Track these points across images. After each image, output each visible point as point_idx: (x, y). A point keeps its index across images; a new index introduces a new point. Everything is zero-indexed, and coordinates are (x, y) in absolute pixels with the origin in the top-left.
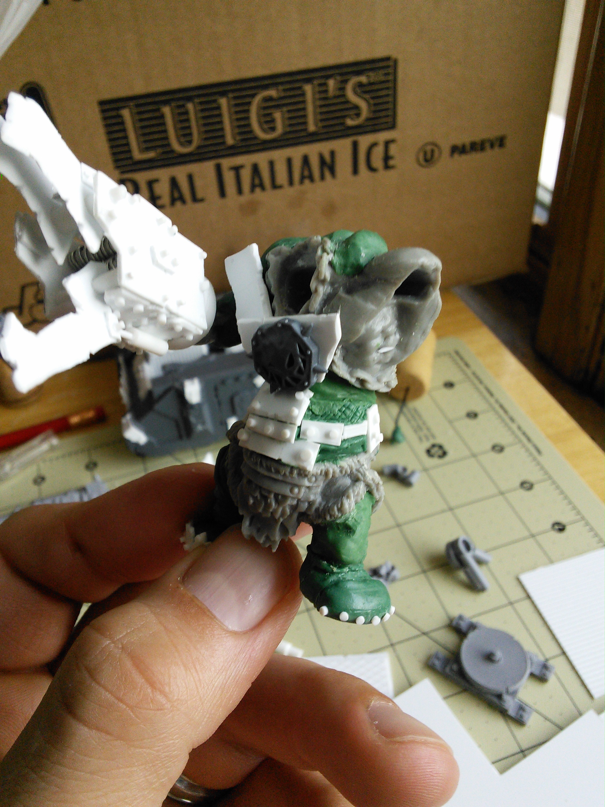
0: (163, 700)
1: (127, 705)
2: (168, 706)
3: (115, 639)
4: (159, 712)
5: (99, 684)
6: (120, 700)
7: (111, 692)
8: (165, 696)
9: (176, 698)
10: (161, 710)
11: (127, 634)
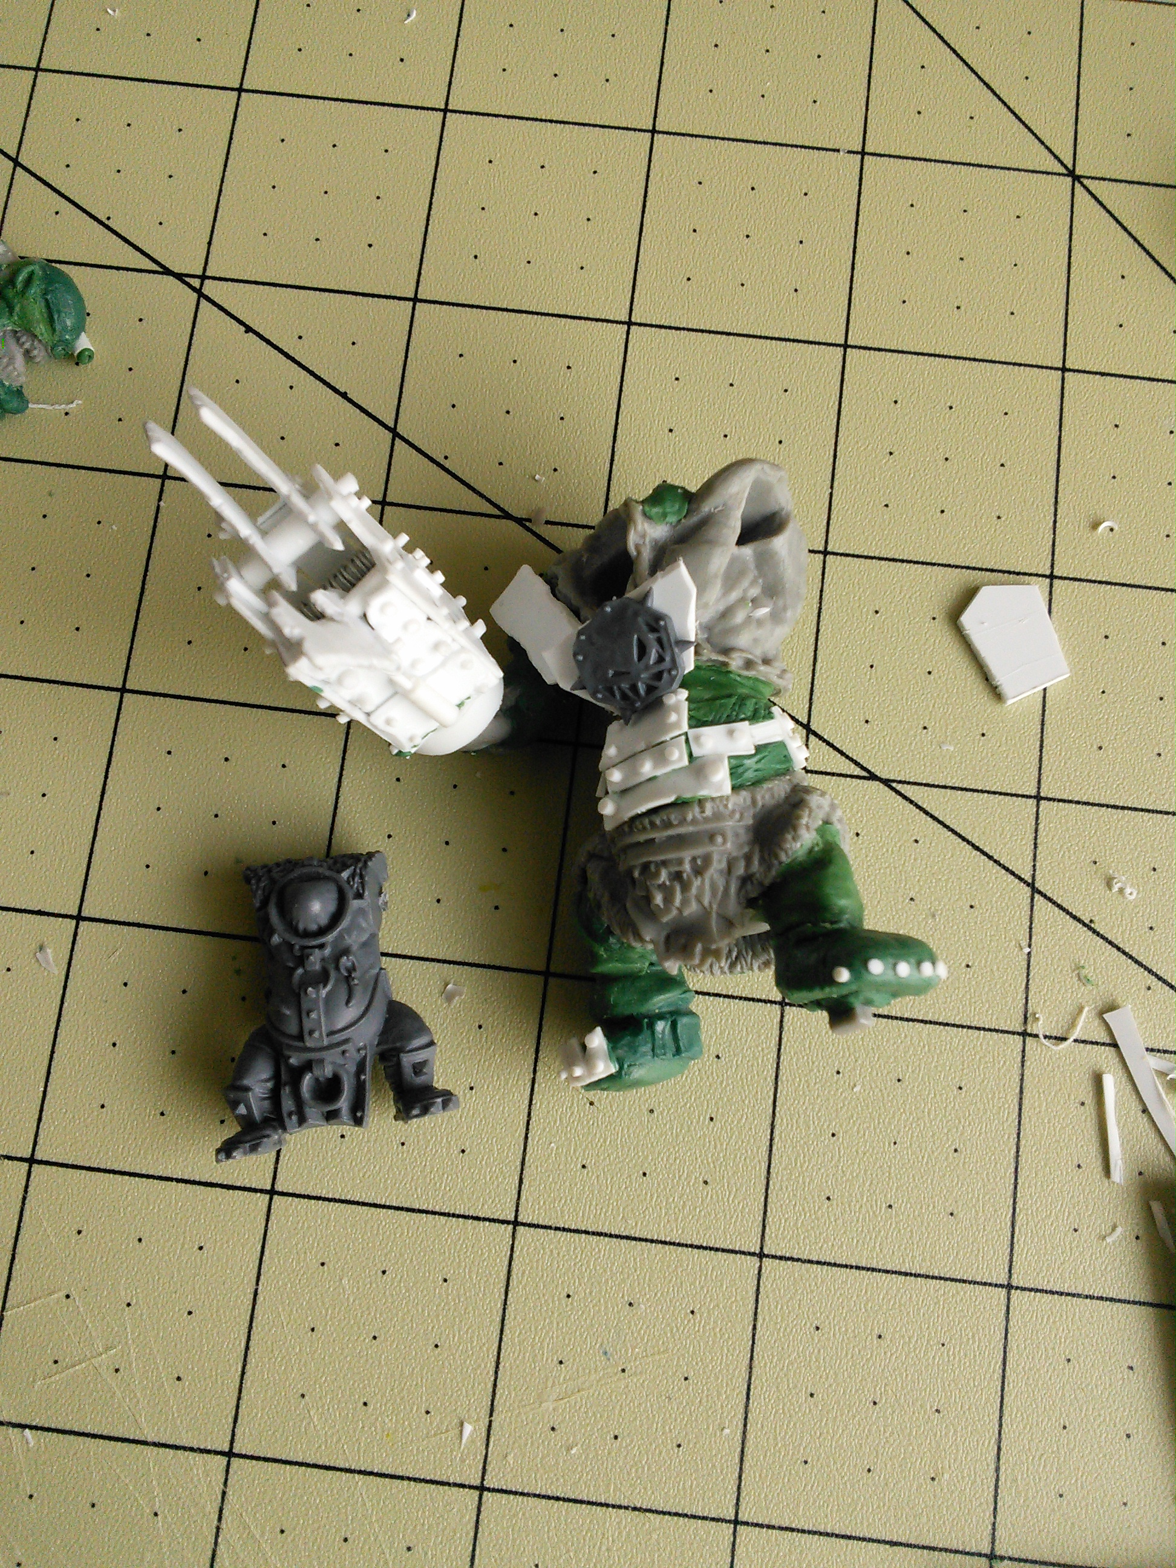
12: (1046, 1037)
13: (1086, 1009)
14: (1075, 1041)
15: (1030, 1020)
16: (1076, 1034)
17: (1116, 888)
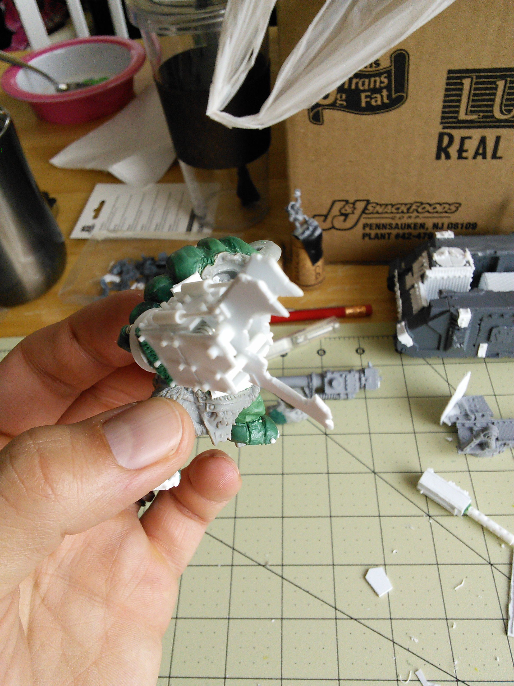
0: (50, 492)
1: (25, 486)
2: (53, 497)
3: (36, 442)
4: (45, 498)
5: (13, 466)
6: (22, 482)
7: (18, 475)
8: (53, 489)
9: (59, 493)
10: (47, 497)
11: (46, 442)
12: (403, 680)
13: (411, 672)
14: (410, 681)
15: (398, 676)
16: (409, 679)
17: (412, 639)
